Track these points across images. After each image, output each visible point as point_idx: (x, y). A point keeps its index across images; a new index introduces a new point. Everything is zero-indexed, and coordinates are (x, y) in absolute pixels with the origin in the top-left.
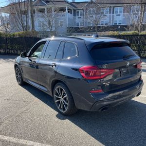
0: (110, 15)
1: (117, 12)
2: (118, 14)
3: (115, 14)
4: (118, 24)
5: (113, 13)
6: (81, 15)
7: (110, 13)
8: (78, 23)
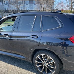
0: (23, 5)
1: (26, 3)
2: (27, 4)
3: (26, 4)
4: (27, 9)
5: (25, 4)
6: (7, 3)
7: (23, 3)
8: (5, 8)
